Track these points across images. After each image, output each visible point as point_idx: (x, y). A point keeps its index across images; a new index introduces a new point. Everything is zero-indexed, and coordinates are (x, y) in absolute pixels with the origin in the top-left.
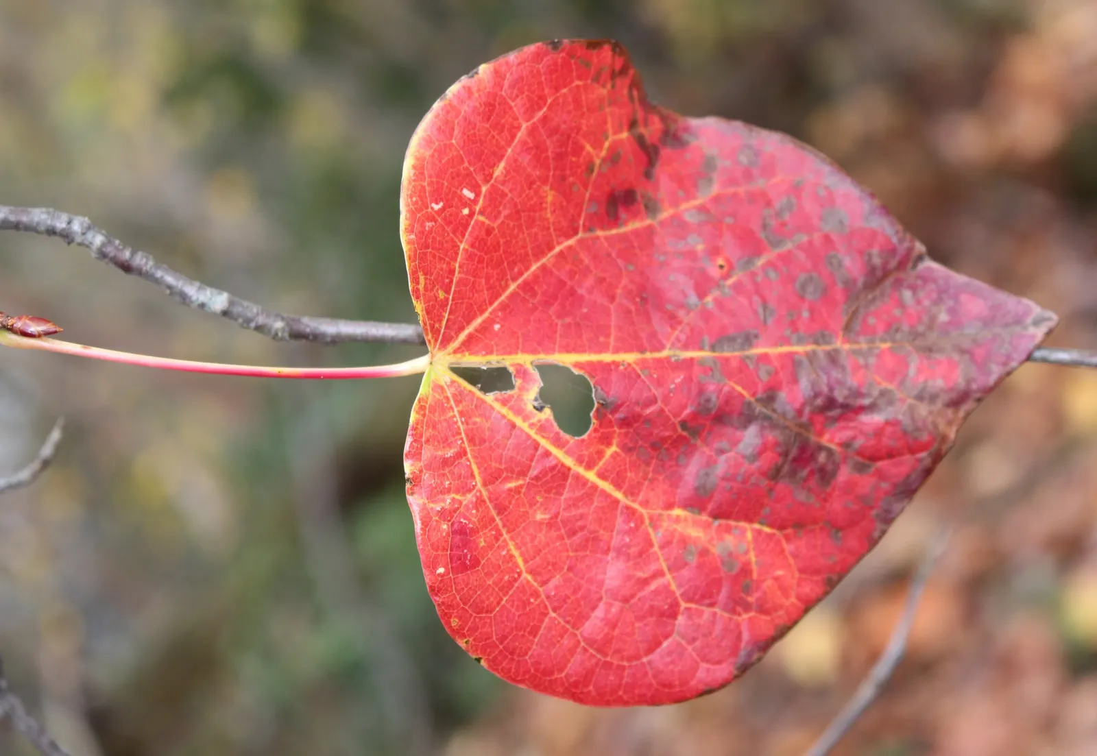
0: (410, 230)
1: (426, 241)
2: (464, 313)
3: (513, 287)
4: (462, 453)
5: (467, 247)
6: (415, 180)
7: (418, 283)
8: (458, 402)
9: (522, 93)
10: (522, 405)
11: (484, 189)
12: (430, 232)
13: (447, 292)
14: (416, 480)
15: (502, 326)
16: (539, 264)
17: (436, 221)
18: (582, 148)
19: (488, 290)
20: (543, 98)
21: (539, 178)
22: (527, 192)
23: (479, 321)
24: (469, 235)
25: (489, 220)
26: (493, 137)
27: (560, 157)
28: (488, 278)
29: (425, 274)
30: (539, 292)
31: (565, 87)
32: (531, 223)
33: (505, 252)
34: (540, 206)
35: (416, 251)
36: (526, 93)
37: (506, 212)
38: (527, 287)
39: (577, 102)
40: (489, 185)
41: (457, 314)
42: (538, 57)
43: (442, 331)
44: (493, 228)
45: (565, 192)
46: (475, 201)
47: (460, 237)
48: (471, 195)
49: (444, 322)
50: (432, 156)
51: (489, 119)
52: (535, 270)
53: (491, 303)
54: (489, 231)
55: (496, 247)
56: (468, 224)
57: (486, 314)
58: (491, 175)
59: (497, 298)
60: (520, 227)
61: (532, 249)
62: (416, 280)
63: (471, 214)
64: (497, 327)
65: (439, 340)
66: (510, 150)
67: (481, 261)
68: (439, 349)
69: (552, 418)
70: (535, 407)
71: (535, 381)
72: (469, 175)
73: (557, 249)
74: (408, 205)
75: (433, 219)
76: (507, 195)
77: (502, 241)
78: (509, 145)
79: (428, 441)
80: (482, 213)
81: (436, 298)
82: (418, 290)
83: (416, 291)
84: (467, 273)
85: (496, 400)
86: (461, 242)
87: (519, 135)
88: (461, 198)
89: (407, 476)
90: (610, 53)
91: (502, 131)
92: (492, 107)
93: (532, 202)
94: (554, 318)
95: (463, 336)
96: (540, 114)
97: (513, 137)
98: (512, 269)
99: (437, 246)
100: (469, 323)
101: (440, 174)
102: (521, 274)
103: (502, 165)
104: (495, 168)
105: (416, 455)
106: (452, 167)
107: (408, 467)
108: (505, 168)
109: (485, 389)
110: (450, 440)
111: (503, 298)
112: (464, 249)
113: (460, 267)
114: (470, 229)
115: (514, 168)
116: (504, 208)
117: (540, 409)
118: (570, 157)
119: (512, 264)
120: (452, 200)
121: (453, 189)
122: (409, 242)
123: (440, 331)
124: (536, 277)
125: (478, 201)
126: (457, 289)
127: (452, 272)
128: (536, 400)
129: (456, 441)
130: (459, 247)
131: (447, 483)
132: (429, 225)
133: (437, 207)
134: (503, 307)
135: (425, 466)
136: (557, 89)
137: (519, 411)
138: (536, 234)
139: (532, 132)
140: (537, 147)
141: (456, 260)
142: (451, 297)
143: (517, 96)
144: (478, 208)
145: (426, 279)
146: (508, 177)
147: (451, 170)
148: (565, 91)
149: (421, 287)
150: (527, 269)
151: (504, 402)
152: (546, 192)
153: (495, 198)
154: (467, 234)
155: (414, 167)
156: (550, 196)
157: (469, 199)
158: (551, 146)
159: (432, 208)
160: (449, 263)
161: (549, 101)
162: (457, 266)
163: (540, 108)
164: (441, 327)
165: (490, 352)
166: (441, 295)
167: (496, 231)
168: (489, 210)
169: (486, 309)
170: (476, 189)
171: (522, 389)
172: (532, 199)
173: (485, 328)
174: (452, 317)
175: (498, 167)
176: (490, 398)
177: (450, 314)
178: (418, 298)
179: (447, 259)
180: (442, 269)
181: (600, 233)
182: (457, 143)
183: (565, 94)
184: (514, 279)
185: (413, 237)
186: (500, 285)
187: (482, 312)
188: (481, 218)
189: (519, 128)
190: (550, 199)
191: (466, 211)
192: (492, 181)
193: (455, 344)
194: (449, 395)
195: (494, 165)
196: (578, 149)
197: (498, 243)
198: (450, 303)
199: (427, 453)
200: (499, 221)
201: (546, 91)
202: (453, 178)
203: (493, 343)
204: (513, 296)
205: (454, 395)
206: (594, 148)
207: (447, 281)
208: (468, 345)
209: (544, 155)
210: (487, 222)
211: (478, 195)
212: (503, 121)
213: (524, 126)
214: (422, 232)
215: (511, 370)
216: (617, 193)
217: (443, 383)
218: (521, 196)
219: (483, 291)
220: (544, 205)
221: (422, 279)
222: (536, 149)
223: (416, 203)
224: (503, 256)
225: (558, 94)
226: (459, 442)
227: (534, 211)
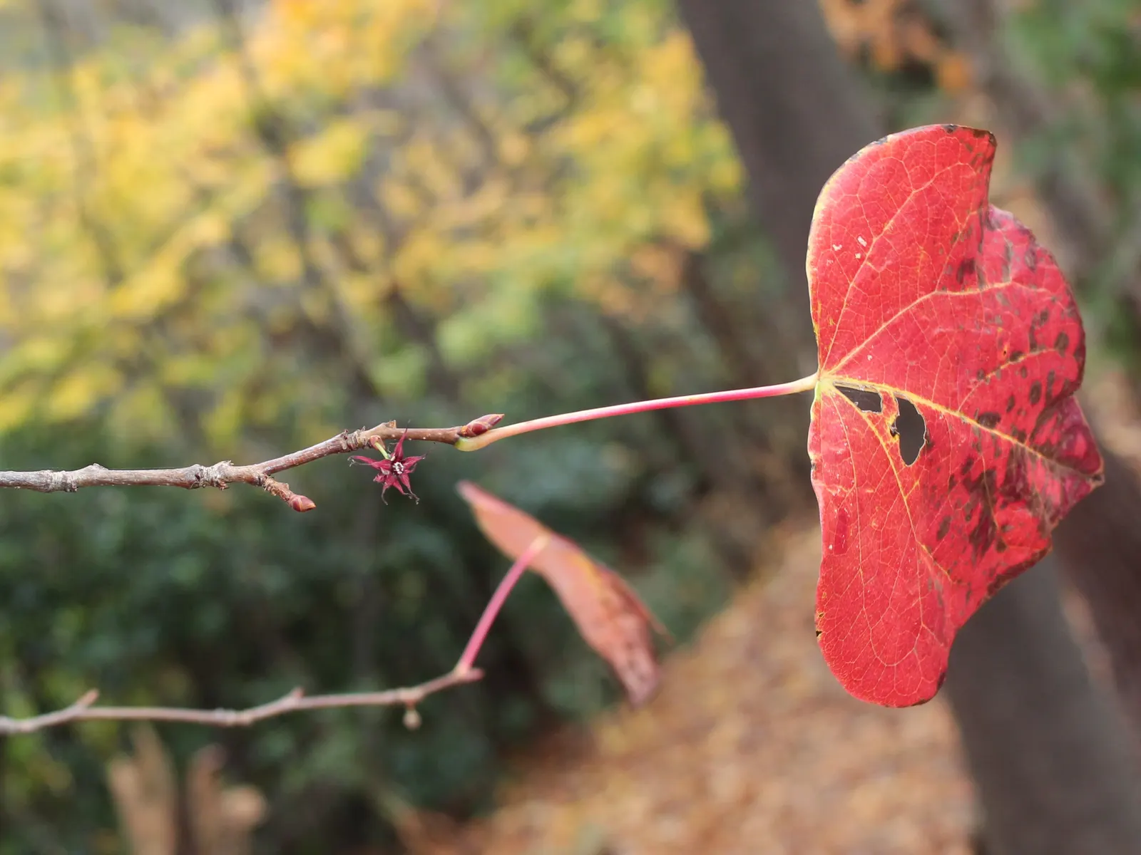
0: (814, 264)
1: (826, 275)
2: (846, 341)
3: (884, 326)
4: (847, 454)
5: (855, 286)
6: (822, 223)
7: (817, 309)
8: (843, 413)
9: (917, 164)
10: (884, 427)
11: (875, 240)
12: (830, 268)
13: (836, 321)
14: (819, 466)
15: (873, 358)
16: (904, 310)
17: (834, 260)
18: (953, 219)
19: (867, 325)
20: (932, 171)
21: (918, 238)
22: (907, 248)
23: (857, 350)
24: (858, 276)
25: (875, 266)
26: (889, 197)
27: (936, 223)
28: (868, 314)
29: (822, 302)
30: (902, 334)
31: (950, 165)
32: (906, 275)
33: (883, 296)
34: (913, 263)
35: (817, 283)
36: (921, 165)
37: (889, 262)
38: (894, 328)
39: (956, 177)
40: (878, 237)
41: (841, 342)
42: (936, 134)
43: (829, 353)
44: (878, 274)
45: (934, 255)
46: (866, 249)
47: (851, 276)
48: (864, 243)
49: (830, 347)
50: (839, 205)
51: (888, 182)
52: (901, 316)
53: (867, 337)
54: (874, 276)
55: (877, 291)
56: (858, 267)
57: (863, 346)
58: (882, 229)
59: (872, 334)
60: (897, 276)
61: (902, 297)
62: (816, 306)
63: (862, 259)
64: (870, 357)
65: (826, 361)
66: (899, 211)
67: (864, 300)
68: (825, 369)
69: (898, 444)
70: (891, 432)
71: (895, 410)
72: (865, 225)
73: (918, 301)
74: (815, 243)
75: (832, 258)
76: (891, 248)
77: (882, 285)
78: (899, 207)
79: (824, 438)
80: (871, 259)
81: (828, 324)
82: (817, 314)
83: (815, 314)
84: (852, 308)
85: (869, 417)
86: (851, 281)
87: (909, 199)
88: (857, 243)
89: (812, 462)
90: (987, 143)
91: (896, 194)
92: (893, 172)
93: (909, 257)
94: (906, 359)
95: (844, 361)
96: (928, 184)
97: (904, 200)
98: (885, 311)
99: (833, 280)
100: (849, 350)
101: (842, 222)
102: (891, 316)
103: (892, 221)
104: (886, 224)
105: (817, 447)
106: (853, 217)
107: (812, 455)
108: (893, 225)
109: (862, 407)
110: (840, 441)
111: (876, 334)
112: (853, 287)
113: (848, 302)
114: (859, 271)
115: (901, 226)
116: (888, 259)
117: (893, 434)
118: (943, 225)
119: (886, 307)
120: (848, 245)
121: (851, 235)
122: (814, 274)
123: (827, 353)
124: (901, 321)
125: (869, 249)
126: (843, 320)
127: (841, 305)
128: (893, 425)
129: (843, 443)
130: (849, 285)
131: (838, 475)
132: (829, 261)
133: (836, 248)
134: (876, 342)
135: (824, 456)
136: (944, 166)
137: (882, 432)
138: (907, 285)
139: (919, 199)
140: (920, 212)
141: (845, 296)
142: (837, 326)
143: (913, 166)
144: (868, 254)
145: (822, 306)
146: (895, 233)
147: (852, 219)
148: (949, 168)
149: (819, 312)
150: (896, 312)
151: (874, 421)
152: (919, 250)
153: (883, 249)
154: (856, 276)
155: (824, 212)
156: (923, 255)
157: (863, 246)
158: (931, 211)
159: (833, 249)
160: (839, 297)
161: (936, 174)
162: (845, 300)
163: (929, 180)
164: (828, 350)
165: (864, 378)
166: (831, 323)
167: (879, 277)
168: (876, 258)
169: (863, 341)
170: (868, 239)
171: (886, 414)
172: (909, 254)
173: (860, 358)
174: (837, 343)
175: (888, 223)
176: (864, 414)
177: (835, 340)
178: (816, 321)
179: (839, 293)
180: (834, 301)
181: (949, 293)
182: (860, 197)
183: (948, 171)
184: (886, 320)
185: (816, 269)
186: (876, 322)
187: (860, 343)
188: (869, 264)
189: (909, 193)
190: (922, 257)
191: (858, 256)
192: (882, 235)
193: (837, 367)
194: (835, 405)
195: (885, 221)
196: (950, 219)
197: (879, 287)
198: (837, 330)
199: (825, 446)
200: (883, 268)
201: (936, 166)
202: (853, 227)
203: (866, 370)
204: (884, 333)
205: (840, 407)
206: (960, 221)
207: (837, 311)
208: (848, 368)
209: (924, 220)
210: (873, 267)
211: (869, 243)
212: (899, 185)
213: (914, 192)
214: (824, 267)
215: (881, 395)
216: (966, 261)
217: (829, 395)
218: (902, 251)
219: (862, 325)
220: (917, 262)
221: (820, 305)
222: (918, 214)
223: (821, 242)
224: (881, 299)
225: (944, 171)
226: (846, 444)
227: (910, 266)
